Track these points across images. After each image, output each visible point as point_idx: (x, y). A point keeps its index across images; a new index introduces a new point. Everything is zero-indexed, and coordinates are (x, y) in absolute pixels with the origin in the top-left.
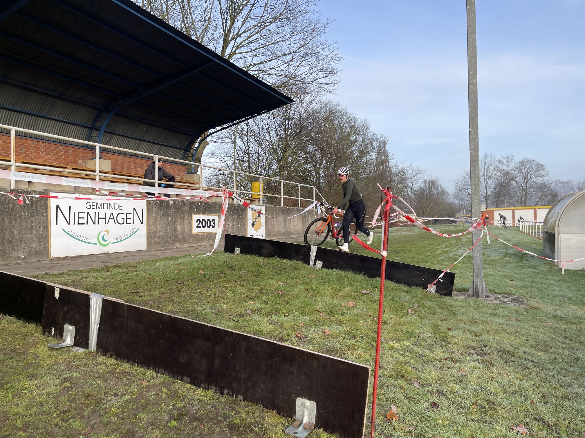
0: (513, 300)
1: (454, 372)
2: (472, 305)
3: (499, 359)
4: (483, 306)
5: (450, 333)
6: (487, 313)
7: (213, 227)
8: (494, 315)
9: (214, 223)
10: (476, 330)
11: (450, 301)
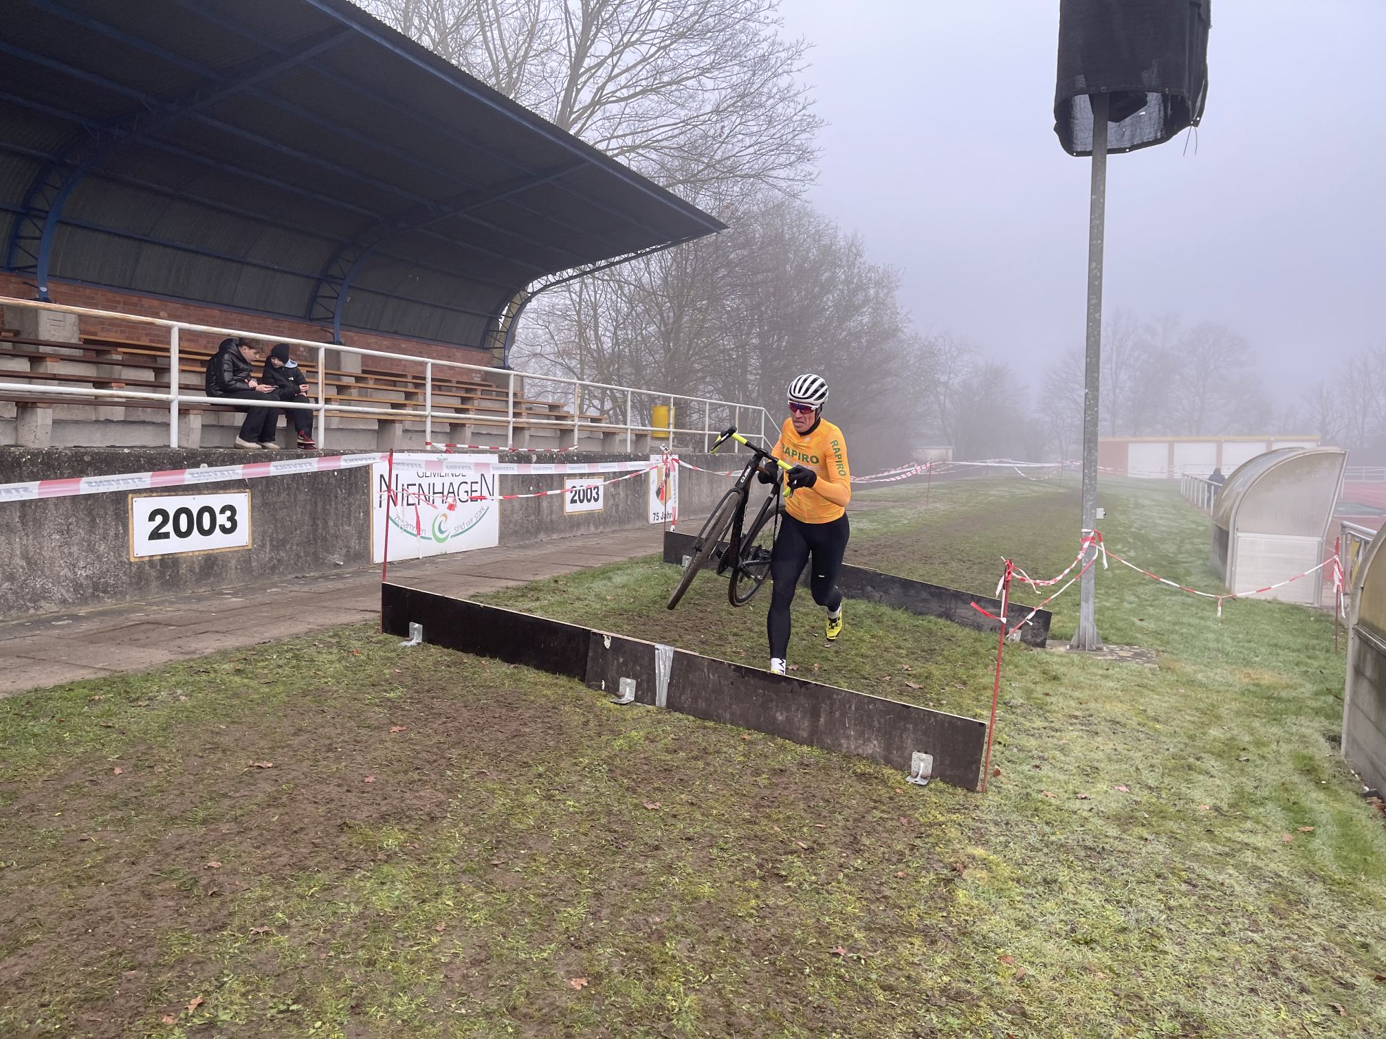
0: (1136, 655)
1: (1055, 741)
2: (1076, 662)
3: (1107, 730)
4: (1092, 664)
5: (1048, 699)
6: (1096, 674)
7: (596, 500)
8: (1107, 677)
9: (597, 493)
10: (1081, 696)
11: (1044, 655)
